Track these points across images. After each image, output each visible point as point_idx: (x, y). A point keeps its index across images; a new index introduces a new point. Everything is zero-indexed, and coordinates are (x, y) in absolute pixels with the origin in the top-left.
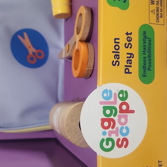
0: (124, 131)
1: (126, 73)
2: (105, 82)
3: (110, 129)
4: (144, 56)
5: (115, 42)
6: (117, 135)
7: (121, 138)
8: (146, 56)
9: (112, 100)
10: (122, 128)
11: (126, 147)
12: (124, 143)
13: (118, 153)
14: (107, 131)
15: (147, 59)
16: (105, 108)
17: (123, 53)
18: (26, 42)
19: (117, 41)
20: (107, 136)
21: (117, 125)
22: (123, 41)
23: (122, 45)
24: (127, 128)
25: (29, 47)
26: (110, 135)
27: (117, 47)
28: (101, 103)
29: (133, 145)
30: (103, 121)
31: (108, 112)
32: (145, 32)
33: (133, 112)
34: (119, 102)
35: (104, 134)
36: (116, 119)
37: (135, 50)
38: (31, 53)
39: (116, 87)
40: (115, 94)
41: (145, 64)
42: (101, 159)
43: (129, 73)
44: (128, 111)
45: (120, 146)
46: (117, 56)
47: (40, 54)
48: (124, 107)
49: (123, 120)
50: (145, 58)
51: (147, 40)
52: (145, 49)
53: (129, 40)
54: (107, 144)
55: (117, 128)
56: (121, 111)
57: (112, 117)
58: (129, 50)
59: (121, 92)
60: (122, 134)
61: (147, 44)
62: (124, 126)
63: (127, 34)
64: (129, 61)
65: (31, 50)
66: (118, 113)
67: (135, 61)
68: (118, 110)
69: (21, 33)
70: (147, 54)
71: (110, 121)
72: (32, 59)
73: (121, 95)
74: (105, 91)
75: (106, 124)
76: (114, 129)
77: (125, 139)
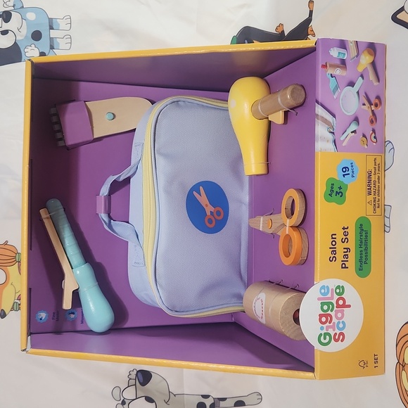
0: (341, 325)
1: (342, 268)
2: (322, 279)
3: (328, 324)
4: (361, 249)
5: (332, 238)
6: (334, 330)
7: (338, 332)
8: (363, 249)
9: (329, 295)
10: (339, 323)
11: (342, 341)
12: (340, 337)
13: (335, 347)
14: (325, 326)
15: (364, 253)
16: (323, 304)
17: (340, 248)
18: (203, 199)
19: (333, 236)
20: (325, 331)
21: (334, 320)
22: (340, 236)
23: (338, 240)
24: (343, 323)
25: (207, 205)
26: (327, 330)
27: (334, 243)
28: (319, 299)
29: (349, 339)
30: (321, 316)
31: (325, 307)
32: (361, 225)
33: (349, 306)
34: (336, 297)
35: (322, 328)
36: (333, 314)
37: (352, 244)
38: (208, 213)
39: (332, 283)
40: (332, 289)
41: (361, 257)
42: (319, 353)
43: (345, 267)
44: (344, 306)
45: (336, 340)
46: (334, 252)
47: (218, 213)
48: (341, 302)
49: (339, 315)
50: (361, 251)
51: (364, 234)
52: (361, 242)
53: (346, 234)
54: (325, 338)
55: (334, 323)
56: (338, 306)
57: (329, 312)
58: (345, 245)
59: (338, 287)
60: (339, 329)
61: (364, 237)
62: (341, 321)
63: (344, 228)
64: (346, 256)
65: (209, 209)
66: (335, 308)
67: (352, 255)
68: (335, 305)
69: (196, 188)
70: (364, 247)
71: (327, 316)
72: (210, 221)
73: (338, 291)
74: (323, 287)
75: (324, 319)
76: (331, 324)
77: (342, 334)
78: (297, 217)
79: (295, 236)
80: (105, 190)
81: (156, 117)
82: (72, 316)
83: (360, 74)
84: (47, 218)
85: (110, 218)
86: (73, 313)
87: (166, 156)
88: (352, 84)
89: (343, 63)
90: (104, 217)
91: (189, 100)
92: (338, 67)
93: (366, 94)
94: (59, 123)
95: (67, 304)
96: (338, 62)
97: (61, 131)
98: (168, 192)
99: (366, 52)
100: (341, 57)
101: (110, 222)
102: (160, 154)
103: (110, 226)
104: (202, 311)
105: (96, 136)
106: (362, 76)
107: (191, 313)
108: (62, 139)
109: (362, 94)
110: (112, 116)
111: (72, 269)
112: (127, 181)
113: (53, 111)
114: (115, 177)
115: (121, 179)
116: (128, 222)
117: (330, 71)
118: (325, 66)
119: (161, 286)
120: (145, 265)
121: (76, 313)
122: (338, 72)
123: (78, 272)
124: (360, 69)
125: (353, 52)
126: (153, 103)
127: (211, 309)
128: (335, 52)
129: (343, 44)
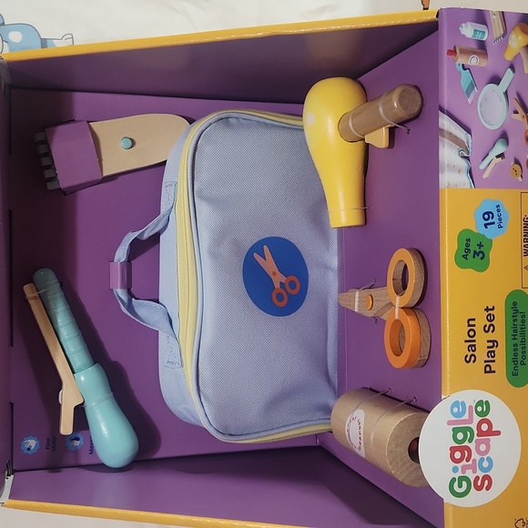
0: (486, 464)
1: (486, 372)
2: (454, 390)
3: (464, 462)
4: (515, 342)
5: (469, 325)
6: (474, 472)
7: (481, 475)
8: (518, 342)
9: (466, 417)
10: (482, 460)
11: (488, 488)
12: (485, 483)
13: (476, 499)
14: (459, 465)
15: (519, 347)
16: (455, 431)
17: (482, 340)
18: (268, 264)
19: (471, 323)
20: (459, 474)
21: (475, 456)
22: (481, 321)
23: (479, 329)
24: (489, 460)
25: (274, 274)
26: (463, 472)
27: (472, 333)
28: (450, 423)
29: (499, 486)
30: (453, 450)
31: (460, 436)
32: (515, 304)
33: (498, 433)
34: (477, 419)
35: (455, 470)
36: (472, 446)
37: (500, 334)
38: (277, 285)
39: (471, 397)
40: (471, 407)
41: (516, 355)
42: (451, 509)
43: (491, 372)
44: (491, 432)
45: (479, 488)
46: (472, 347)
47: (292, 284)
48: (485, 427)
49: (483, 447)
50: (515, 345)
51: (519, 318)
52: (515, 331)
53: (491, 318)
54: (460, 486)
55: (475, 460)
56: (481, 433)
57: (466, 443)
58: (490, 336)
59: (480, 403)
60: (482, 469)
61: (519, 323)
62: (485, 457)
63: (487, 309)
64: (491, 353)
65: (278, 279)
66: (476, 437)
67: (501, 352)
68: (476, 432)
69: (257, 248)
70: (520, 339)
71: (463, 449)
72: (280, 297)
73: (479, 409)
74: (456, 404)
75: (458, 455)
76: (470, 462)
77: (487, 477)
78: (411, 294)
79: (409, 322)
80: (121, 254)
81: (194, 143)
82: (77, 443)
83: (508, 65)
84: (35, 298)
85: (131, 295)
86: (78, 439)
87: (210, 200)
88: (496, 80)
89: (482, 47)
90: (121, 293)
91: (245, 116)
92: (474, 53)
93: (518, 95)
94: (49, 154)
95: (66, 427)
96: (474, 46)
97: (51, 166)
98: (214, 255)
99: (517, 29)
100: (479, 37)
101: (130, 301)
102: (202, 198)
103: (130, 307)
104: (270, 432)
105: (107, 172)
106: (512, 67)
107: (252, 436)
108: (54, 178)
109: (513, 96)
110: (130, 143)
111: (73, 373)
112: (155, 239)
113: (39, 137)
114: (136, 234)
115: (146, 236)
116: (157, 301)
117: (461, 60)
118: (453, 52)
119: (206, 398)
120: (182, 365)
121: (82, 439)
122: (474, 61)
123: (83, 378)
124: (509, 56)
125: (498, 29)
126: (191, 121)
127: (283, 429)
128: (468, 30)
129: (480, 17)
